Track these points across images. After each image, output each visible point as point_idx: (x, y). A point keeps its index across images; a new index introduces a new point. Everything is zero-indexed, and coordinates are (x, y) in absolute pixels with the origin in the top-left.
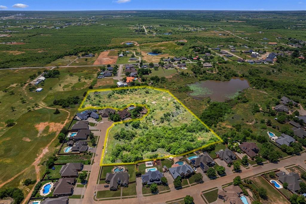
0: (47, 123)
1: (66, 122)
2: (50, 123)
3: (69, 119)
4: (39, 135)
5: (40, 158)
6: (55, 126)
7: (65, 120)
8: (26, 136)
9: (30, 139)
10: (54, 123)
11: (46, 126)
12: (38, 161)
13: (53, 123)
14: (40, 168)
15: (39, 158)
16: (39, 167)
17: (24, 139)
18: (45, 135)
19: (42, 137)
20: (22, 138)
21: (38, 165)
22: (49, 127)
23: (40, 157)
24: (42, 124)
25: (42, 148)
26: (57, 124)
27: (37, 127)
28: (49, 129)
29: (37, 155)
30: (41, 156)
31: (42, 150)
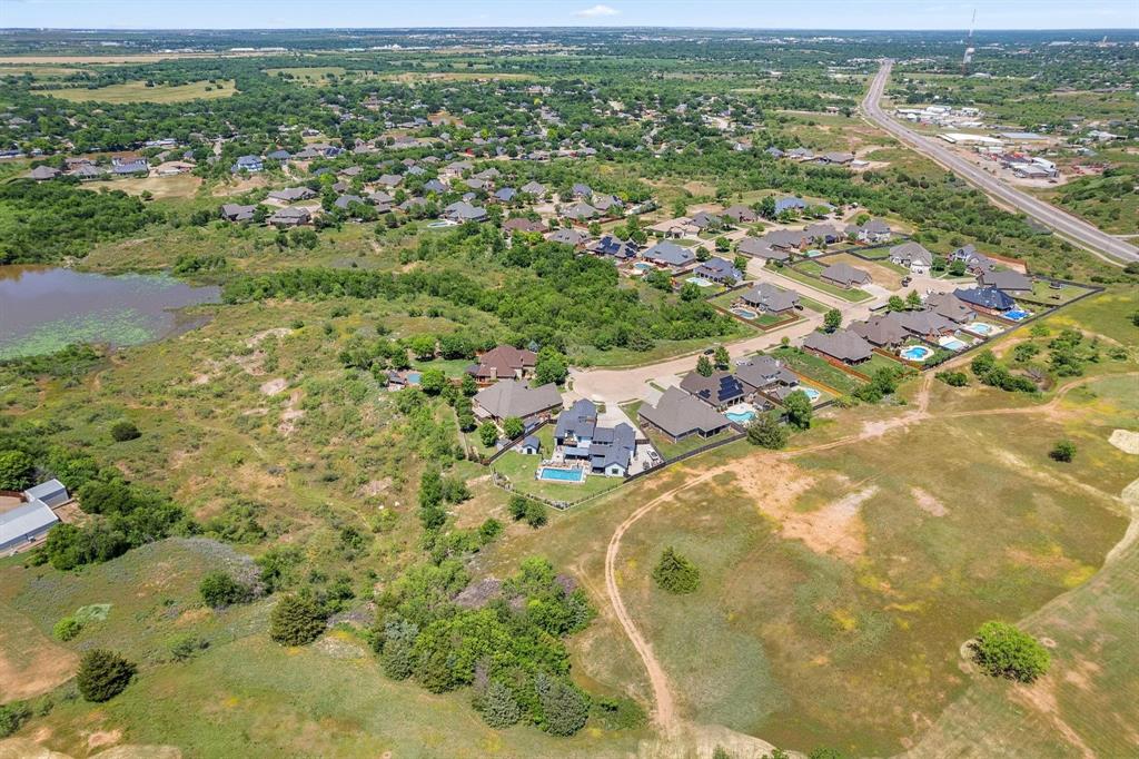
0: (795, 529)
1: (707, 476)
2: (777, 515)
3: (679, 479)
4: (868, 493)
5: (902, 418)
6: (773, 487)
7: (702, 488)
8: (928, 518)
9: (913, 498)
10: (760, 504)
11: (809, 517)
12: (914, 417)
13: (766, 508)
14: (914, 399)
15: (906, 421)
16: (917, 403)
17: (940, 510)
18: (841, 478)
19: (862, 478)
20: (946, 516)
21: (917, 407)
22: (799, 498)
23: (904, 420)
24: (815, 539)
25: (880, 441)
26: (753, 492)
27: (854, 535)
28: (806, 491)
29: (907, 430)
30: (897, 422)
31: (884, 436)
